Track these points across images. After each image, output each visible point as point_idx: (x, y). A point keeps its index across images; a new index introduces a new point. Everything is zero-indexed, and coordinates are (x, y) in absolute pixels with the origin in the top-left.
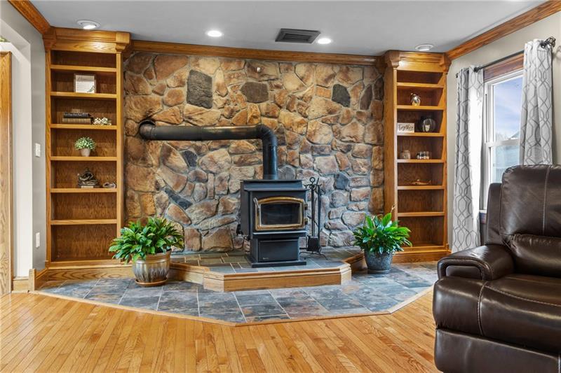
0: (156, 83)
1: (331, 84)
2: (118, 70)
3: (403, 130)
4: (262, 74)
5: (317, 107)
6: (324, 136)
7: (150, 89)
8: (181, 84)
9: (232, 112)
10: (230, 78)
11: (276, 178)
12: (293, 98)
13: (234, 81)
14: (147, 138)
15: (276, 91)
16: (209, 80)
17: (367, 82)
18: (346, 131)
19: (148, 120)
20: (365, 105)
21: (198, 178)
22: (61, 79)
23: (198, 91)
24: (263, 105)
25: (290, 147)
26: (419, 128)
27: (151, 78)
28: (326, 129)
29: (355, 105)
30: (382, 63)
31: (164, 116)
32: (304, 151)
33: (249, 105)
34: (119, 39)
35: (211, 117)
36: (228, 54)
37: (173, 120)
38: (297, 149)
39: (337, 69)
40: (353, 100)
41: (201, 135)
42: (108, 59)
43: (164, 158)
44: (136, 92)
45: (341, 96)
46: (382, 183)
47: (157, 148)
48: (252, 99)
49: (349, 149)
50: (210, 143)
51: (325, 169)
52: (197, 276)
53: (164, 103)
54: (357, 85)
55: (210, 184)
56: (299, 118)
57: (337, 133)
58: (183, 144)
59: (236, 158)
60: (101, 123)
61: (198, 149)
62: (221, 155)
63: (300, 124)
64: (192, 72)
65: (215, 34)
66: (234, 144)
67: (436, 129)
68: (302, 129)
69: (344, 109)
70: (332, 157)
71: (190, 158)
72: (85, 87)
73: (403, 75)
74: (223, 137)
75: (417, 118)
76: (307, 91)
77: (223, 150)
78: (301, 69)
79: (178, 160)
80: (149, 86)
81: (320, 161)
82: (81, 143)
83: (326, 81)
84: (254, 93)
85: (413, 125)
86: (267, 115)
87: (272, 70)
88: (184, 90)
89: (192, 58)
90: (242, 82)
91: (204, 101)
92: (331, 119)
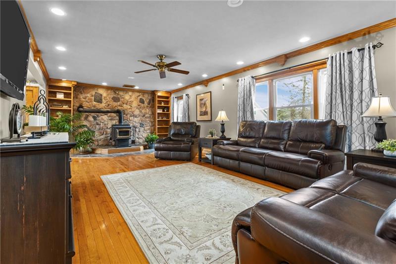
0: (84, 95)
1: (139, 98)
2: (72, 92)
3: (160, 111)
4: (118, 94)
5: (135, 104)
6: (137, 112)
7: (82, 97)
8: (92, 96)
9: (109, 105)
10: (108, 95)
11: (123, 124)
12: (128, 101)
13: (110, 96)
14: (80, 112)
15: (122, 99)
16: (101, 95)
17: (149, 98)
18: (143, 111)
19: (81, 106)
20: (149, 104)
21: (98, 124)
22: (52, 93)
23: (98, 98)
24: (119, 103)
25: (126, 115)
26: (163, 111)
27: (82, 94)
28: (137, 110)
29: (146, 103)
30: (153, 93)
31: (86, 106)
32: (131, 116)
33: (114, 103)
34: (73, 83)
35: (102, 106)
36: (108, 88)
37: (90, 106)
38: (129, 116)
39: (141, 94)
40: (145, 102)
41: (99, 111)
42: (69, 88)
43: (86, 118)
44: (77, 98)
45: (142, 101)
46: (154, 125)
47: (84, 115)
48: (115, 101)
49: (144, 116)
50: (102, 114)
51: (137, 121)
52: (99, 151)
53: (87, 101)
54: (146, 98)
55: (101, 126)
56: (130, 107)
57: (141, 111)
58: (93, 114)
59: (110, 118)
60: (65, 107)
61: (98, 115)
62: (105, 117)
63: (130, 109)
64: (96, 93)
65: (105, 84)
66: (109, 114)
67: (168, 111)
68: (130, 110)
69: (143, 105)
70: (139, 118)
71: (95, 118)
72: (60, 96)
73: (159, 97)
74: (106, 112)
75: (163, 108)
76: (132, 99)
77: (106, 116)
78: (130, 93)
79: (91, 119)
80: (81, 97)
81: (136, 119)
82: (59, 113)
83: (138, 97)
84: (116, 99)
85: (162, 110)
86: (120, 106)
87: (121, 93)
88: (93, 98)
89: (96, 89)
90: (112, 96)
91: (100, 101)
92: (139, 107)
